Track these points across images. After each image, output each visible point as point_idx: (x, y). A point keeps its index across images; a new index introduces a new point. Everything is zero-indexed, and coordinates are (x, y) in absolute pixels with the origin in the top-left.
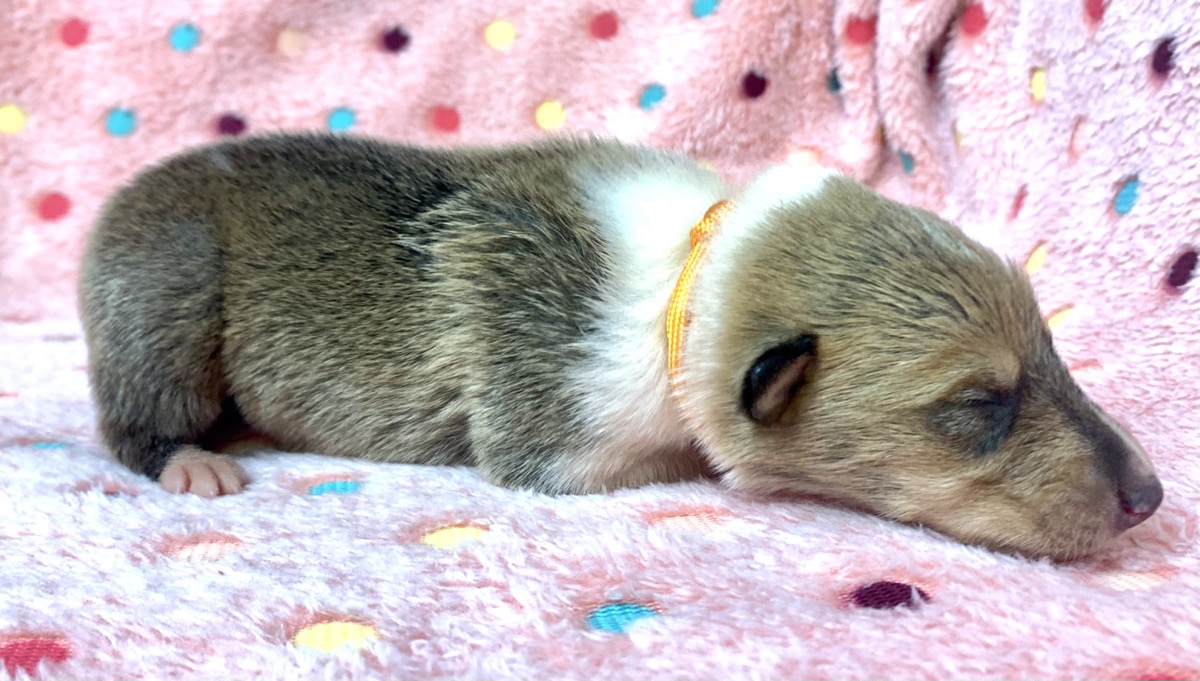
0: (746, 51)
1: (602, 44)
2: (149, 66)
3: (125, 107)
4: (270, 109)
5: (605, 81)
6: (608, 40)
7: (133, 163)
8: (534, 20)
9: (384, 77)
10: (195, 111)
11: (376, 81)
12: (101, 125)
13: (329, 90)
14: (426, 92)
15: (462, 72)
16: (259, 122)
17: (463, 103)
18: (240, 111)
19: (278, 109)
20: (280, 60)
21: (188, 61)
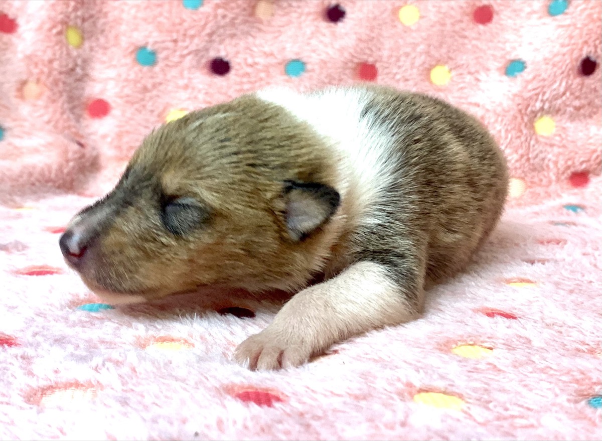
0: (586, 42)
1: (481, 27)
2: (167, 18)
3: (149, 48)
4: (247, 56)
5: (482, 54)
6: (486, 25)
7: (154, 86)
8: (434, 6)
9: (327, 40)
10: (196, 55)
11: (321, 42)
12: (133, 56)
13: (288, 46)
14: (356, 51)
15: (381, 39)
16: (239, 64)
17: (381, 61)
18: (227, 56)
19: (252, 56)
20: (255, 22)
21: (195, 17)
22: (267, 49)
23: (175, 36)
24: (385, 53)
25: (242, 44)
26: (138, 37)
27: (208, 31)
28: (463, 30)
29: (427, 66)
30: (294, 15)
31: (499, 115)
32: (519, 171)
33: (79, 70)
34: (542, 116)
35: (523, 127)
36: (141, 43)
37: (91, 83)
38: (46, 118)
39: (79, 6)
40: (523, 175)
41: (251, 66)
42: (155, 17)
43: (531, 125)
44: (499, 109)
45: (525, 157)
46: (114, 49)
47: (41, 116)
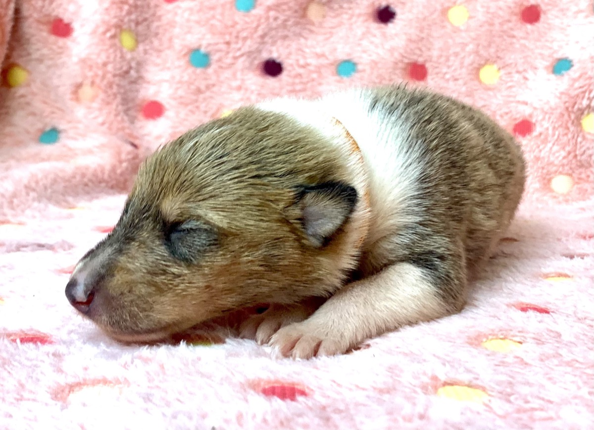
1: (529, 27)
2: (220, 21)
3: (203, 50)
4: (300, 57)
5: (530, 53)
6: (534, 24)
7: (208, 87)
8: (483, 7)
9: (377, 41)
10: (249, 56)
11: (372, 43)
12: (187, 58)
13: (340, 47)
14: (406, 52)
15: (431, 40)
16: (292, 65)
17: (431, 61)
18: (279, 57)
19: (305, 58)
20: (307, 24)
21: (247, 19)
22: (318, 50)
23: (227, 38)
24: (435, 53)
25: (294, 45)
26: (192, 40)
27: (260, 32)
28: (512, 29)
29: (476, 65)
30: (345, 16)
31: (546, 113)
32: (567, 168)
33: (133, 73)
34: (588, 113)
35: (569, 125)
36: (195, 46)
37: (145, 85)
38: (100, 120)
39: (133, 9)
40: (570, 172)
41: (303, 67)
42: (208, 20)
43: (578, 122)
44: (546, 108)
45: (572, 154)
46: (168, 52)
47: (95, 118)
